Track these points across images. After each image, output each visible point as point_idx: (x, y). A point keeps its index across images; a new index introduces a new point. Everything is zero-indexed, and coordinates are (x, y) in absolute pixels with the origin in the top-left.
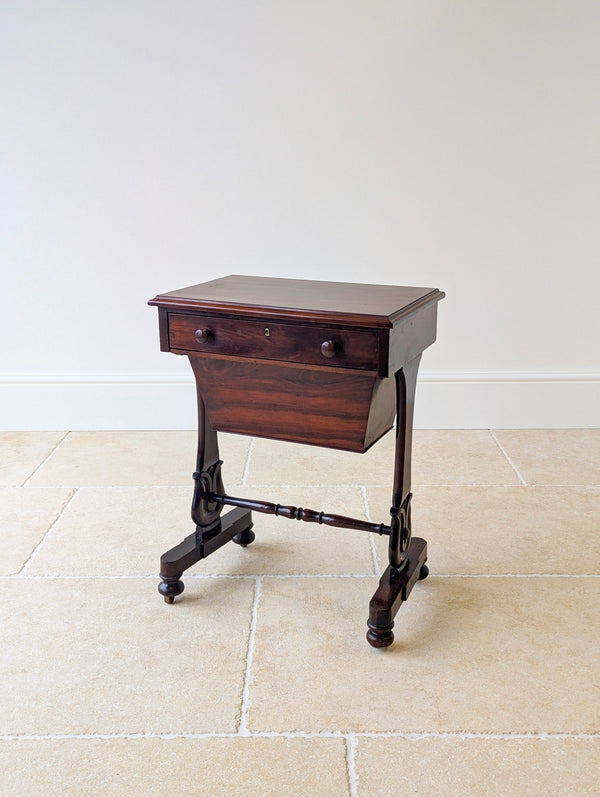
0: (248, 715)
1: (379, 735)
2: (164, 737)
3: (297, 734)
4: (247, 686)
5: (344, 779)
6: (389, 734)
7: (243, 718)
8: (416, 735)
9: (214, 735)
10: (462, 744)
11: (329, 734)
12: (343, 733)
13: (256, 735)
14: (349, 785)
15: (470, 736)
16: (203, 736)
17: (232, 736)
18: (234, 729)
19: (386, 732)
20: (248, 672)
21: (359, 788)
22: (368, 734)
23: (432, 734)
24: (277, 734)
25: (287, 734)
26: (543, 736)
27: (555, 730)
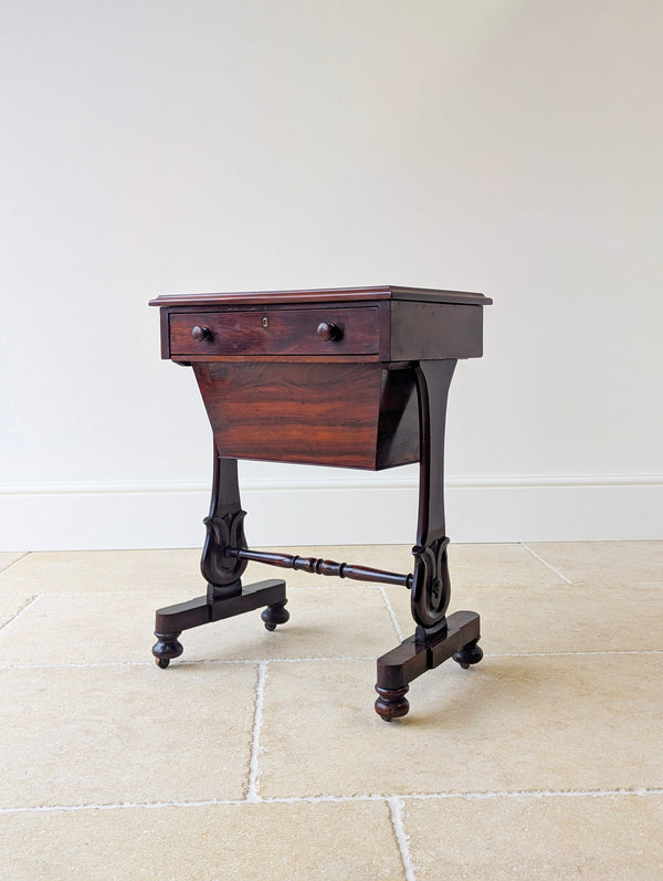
0: (258, 782)
1: (431, 796)
2: (149, 806)
3: (324, 799)
4: (255, 757)
5: (391, 838)
6: (444, 795)
7: (252, 786)
8: (479, 795)
9: (215, 802)
10: (538, 802)
11: (365, 798)
12: (383, 795)
13: (270, 801)
14: (398, 845)
15: (547, 794)
16: (202, 804)
17: (238, 803)
18: (242, 796)
19: (439, 793)
20: (256, 744)
21: (411, 848)
22: (415, 796)
23: (499, 794)
24: (299, 799)
25: (310, 799)
26: (641, 792)
27: (656, 786)
